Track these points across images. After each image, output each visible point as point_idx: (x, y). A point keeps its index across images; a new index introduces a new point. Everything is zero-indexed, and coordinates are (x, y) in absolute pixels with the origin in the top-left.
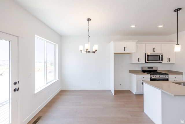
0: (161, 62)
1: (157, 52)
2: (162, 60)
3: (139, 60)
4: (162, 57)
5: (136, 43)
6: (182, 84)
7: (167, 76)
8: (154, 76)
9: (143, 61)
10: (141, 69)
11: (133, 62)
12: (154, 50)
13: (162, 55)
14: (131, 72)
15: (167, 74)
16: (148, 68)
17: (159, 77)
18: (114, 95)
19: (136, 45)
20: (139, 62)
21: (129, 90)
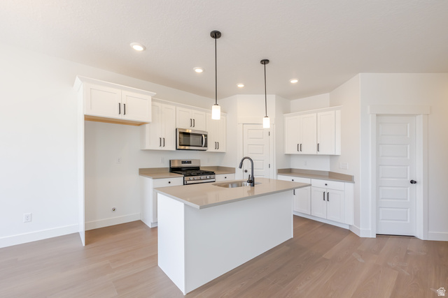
0: (205, 148)
1: (198, 128)
2: (206, 146)
3: (162, 142)
4: (206, 139)
5: (153, 100)
6: (230, 185)
7: (212, 176)
8: (191, 178)
9: (170, 145)
10: (168, 166)
11: (147, 147)
12: (192, 122)
13: (206, 136)
14: (144, 172)
15: (213, 173)
16: (184, 162)
17: (194, 180)
18: (86, 245)
19: (152, 105)
20: (162, 148)
21: (140, 221)
